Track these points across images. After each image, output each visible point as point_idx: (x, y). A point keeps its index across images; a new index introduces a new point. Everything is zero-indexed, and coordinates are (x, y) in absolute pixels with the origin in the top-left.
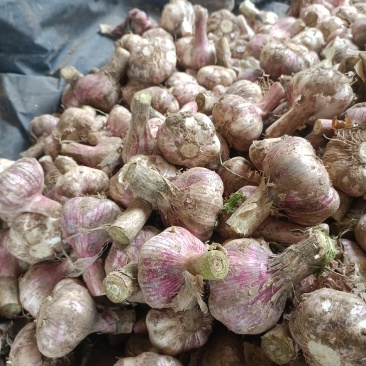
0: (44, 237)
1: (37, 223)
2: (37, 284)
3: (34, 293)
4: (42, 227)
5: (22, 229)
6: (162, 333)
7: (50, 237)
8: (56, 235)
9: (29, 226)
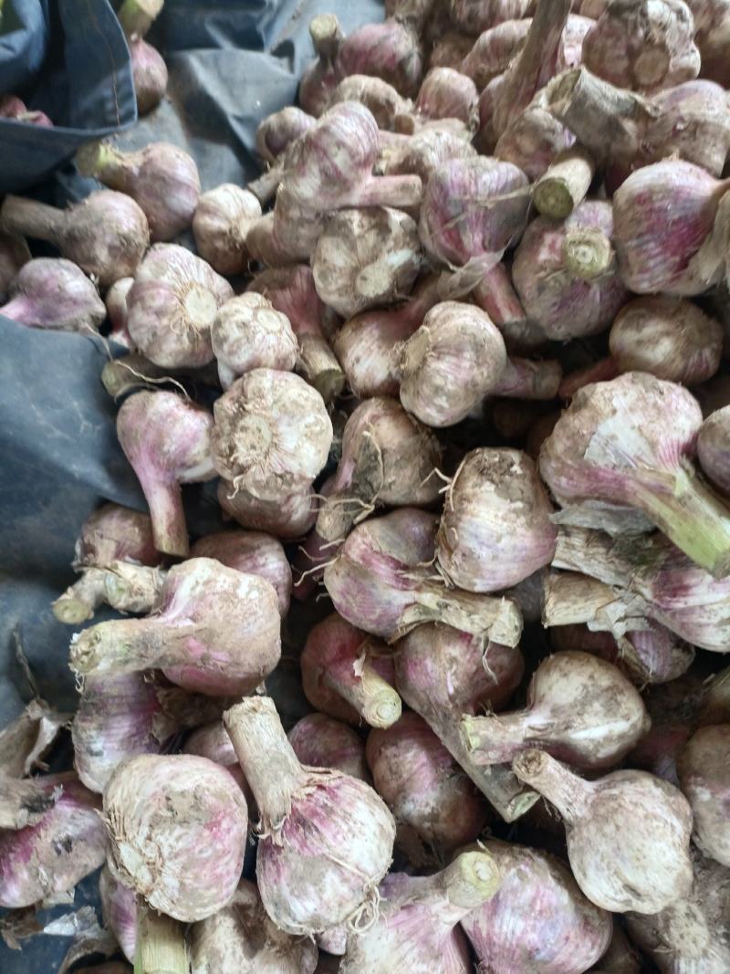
0: (385, 249)
1: (373, 222)
2: (376, 333)
3: (374, 347)
4: (383, 228)
5: (351, 231)
6: (654, 341)
7: (396, 247)
8: (406, 245)
9: (362, 226)
